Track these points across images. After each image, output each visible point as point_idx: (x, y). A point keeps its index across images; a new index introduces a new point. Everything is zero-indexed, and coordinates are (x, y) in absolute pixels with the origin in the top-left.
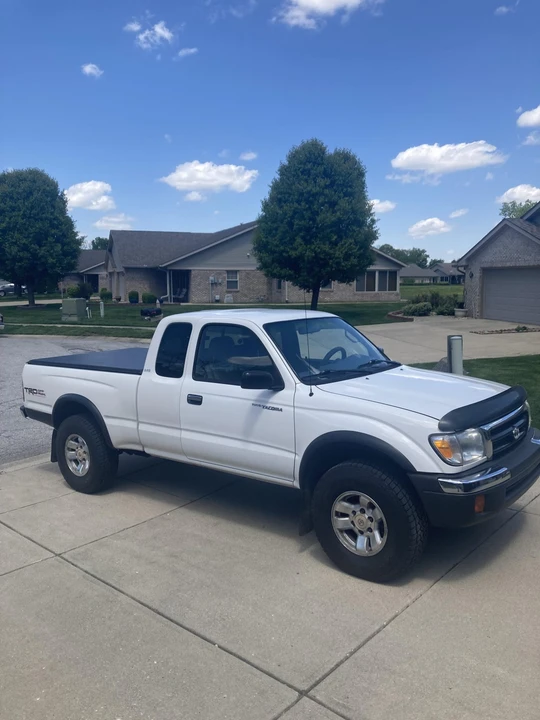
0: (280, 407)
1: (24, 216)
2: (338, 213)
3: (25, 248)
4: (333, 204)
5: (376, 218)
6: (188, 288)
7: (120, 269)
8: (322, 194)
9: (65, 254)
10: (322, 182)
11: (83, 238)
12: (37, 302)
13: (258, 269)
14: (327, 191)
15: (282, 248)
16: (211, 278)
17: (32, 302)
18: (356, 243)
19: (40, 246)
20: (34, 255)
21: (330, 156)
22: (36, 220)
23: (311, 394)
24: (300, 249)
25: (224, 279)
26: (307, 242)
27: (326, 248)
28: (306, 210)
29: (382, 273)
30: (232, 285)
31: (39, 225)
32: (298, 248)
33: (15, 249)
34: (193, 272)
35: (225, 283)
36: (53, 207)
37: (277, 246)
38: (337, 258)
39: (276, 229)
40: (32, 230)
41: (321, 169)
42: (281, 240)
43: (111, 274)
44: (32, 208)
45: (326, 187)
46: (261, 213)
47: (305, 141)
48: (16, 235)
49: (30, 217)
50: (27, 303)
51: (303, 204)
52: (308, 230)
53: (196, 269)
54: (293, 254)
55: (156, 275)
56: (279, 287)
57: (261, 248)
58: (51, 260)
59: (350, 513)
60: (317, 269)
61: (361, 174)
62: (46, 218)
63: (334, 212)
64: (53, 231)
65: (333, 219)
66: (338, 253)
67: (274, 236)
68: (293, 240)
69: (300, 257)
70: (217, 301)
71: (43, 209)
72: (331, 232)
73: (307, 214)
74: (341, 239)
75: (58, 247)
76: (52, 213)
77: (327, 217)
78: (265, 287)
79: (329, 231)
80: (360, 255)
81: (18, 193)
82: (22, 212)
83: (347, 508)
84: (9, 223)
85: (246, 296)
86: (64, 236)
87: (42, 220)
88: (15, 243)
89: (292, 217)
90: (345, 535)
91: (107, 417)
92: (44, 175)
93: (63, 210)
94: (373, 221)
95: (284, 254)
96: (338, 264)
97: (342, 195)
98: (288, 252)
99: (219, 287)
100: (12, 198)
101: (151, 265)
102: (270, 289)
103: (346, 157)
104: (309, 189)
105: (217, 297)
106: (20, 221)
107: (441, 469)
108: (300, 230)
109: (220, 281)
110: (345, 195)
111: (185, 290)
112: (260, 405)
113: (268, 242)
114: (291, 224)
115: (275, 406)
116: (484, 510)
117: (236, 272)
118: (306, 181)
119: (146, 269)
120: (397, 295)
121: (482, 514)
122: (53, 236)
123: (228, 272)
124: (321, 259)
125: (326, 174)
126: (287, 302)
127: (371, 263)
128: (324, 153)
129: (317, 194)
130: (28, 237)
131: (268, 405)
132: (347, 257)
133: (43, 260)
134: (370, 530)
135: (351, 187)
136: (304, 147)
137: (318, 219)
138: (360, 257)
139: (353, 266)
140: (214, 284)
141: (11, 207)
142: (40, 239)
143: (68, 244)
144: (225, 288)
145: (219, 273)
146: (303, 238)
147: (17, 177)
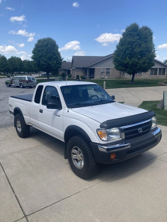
0: (60, 115)
1: (46, 52)
2: (141, 48)
3: (46, 62)
4: (140, 45)
5: (155, 50)
6: (94, 74)
7: (75, 68)
8: (136, 42)
9: (57, 63)
10: (136, 38)
11: (63, 58)
12: (49, 78)
13: (114, 68)
14: (138, 41)
15: (122, 60)
16: (101, 71)
17: (48, 78)
18: (147, 58)
19: (50, 61)
20: (48, 64)
21: (141, 28)
22: (49, 53)
23: (68, 112)
24: (127, 61)
25: (105, 71)
26: (130, 58)
27: (137, 60)
28: (130, 48)
29: (160, 69)
30: (108, 73)
31: (50, 55)
32: (127, 60)
33: (43, 62)
34: (96, 69)
35: (106, 72)
36: (54, 49)
37: (120, 60)
38: (140, 64)
39: (120, 54)
40: (48, 56)
41: (136, 33)
42: (121, 58)
43: (73, 69)
44: (48, 49)
45: (138, 39)
46: (116, 49)
47: (132, 24)
48: (43, 58)
49: (47, 52)
50: (47, 78)
51: (129, 45)
52: (131, 54)
53: (96, 68)
54: (125, 62)
55: (84, 70)
56: (124, 74)
57: (116, 61)
58: (53, 65)
59: (76, 153)
60: (133, 68)
61: (151, 34)
62: (52, 53)
63: (140, 48)
64: (54, 56)
65: (140, 50)
66: (141, 62)
67: (120, 56)
68: (125, 58)
69: (128, 63)
70: (103, 78)
71: (51, 50)
72: (138, 55)
73: (131, 49)
74: (142, 57)
75: (55, 61)
76: (54, 51)
77: (137, 50)
78: (119, 74)
79: (137, 54)
80: (149, 62)
81: (44, 45)
82: (45, 51)
83: (75, 152)
84: (41, 54)
85: (112, 76)
86: (57, 58)
87: (51, 53)
88: (43, 60)
89: (126, 50)
90: (75, 161)
91: (24, 115)
92: (52, 39)
93: (57, 50)
94: (154, 51)
95: (122, 63)
96: (141, 66)
97: (143, 42)
98: (123, 62)
99: (104, 74)
100: (42, 47)
101: (83, 67)
102: (120, 74)
103: (146, 29)
104: (132, 40)
105: (103, 77)
106: (44, 53)
107: (99, 142)
108: (128, 54)
109: (104, 72)
110: (145, 42)
111: (93, 75)
112: (55, 114)
113: (117, 59)
114: (125, 53)
115: (59, 115)
116: (116, 158)
117: (109, 69)
118: (131, 38)
119: (82, 68)
120: (165, 76)
121: (115, 160)
122: (54, 58)
123: (107, 69)
124: (135, 64)
125: (138, 35)
126: (126, 78)
127: (153, 65)
128: (138, 27)
129: (134, 42)
130: (47, 58)
131: (57, 114)
132: (144, 63)
133: (51, 65)
134: (81, 160)
135: (147, 39)
136: (131, 26)
137: (134, 51)
138: (149, 63)
139: (146, 66)
140: (102, 73)
141: (42, 49)
142: (50, 59)
143: (58, 60)
144: (106, 74)
145: (104, 69)
146: (129, 57)
147: (44, 40)
